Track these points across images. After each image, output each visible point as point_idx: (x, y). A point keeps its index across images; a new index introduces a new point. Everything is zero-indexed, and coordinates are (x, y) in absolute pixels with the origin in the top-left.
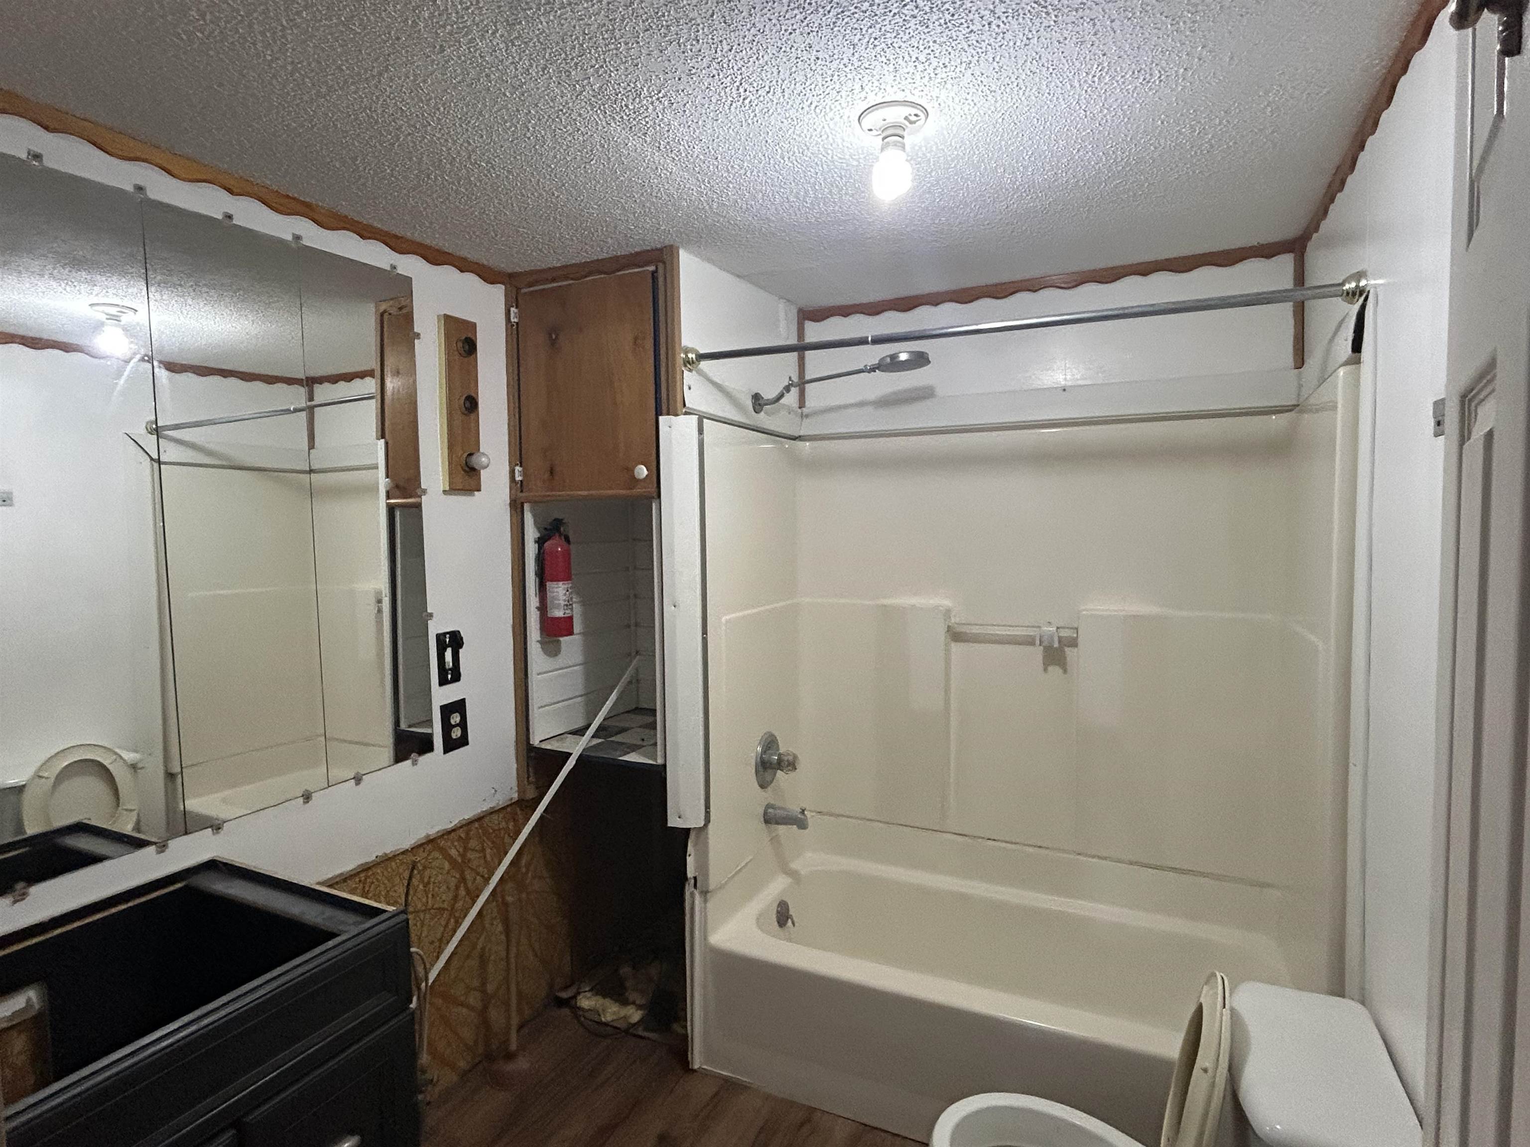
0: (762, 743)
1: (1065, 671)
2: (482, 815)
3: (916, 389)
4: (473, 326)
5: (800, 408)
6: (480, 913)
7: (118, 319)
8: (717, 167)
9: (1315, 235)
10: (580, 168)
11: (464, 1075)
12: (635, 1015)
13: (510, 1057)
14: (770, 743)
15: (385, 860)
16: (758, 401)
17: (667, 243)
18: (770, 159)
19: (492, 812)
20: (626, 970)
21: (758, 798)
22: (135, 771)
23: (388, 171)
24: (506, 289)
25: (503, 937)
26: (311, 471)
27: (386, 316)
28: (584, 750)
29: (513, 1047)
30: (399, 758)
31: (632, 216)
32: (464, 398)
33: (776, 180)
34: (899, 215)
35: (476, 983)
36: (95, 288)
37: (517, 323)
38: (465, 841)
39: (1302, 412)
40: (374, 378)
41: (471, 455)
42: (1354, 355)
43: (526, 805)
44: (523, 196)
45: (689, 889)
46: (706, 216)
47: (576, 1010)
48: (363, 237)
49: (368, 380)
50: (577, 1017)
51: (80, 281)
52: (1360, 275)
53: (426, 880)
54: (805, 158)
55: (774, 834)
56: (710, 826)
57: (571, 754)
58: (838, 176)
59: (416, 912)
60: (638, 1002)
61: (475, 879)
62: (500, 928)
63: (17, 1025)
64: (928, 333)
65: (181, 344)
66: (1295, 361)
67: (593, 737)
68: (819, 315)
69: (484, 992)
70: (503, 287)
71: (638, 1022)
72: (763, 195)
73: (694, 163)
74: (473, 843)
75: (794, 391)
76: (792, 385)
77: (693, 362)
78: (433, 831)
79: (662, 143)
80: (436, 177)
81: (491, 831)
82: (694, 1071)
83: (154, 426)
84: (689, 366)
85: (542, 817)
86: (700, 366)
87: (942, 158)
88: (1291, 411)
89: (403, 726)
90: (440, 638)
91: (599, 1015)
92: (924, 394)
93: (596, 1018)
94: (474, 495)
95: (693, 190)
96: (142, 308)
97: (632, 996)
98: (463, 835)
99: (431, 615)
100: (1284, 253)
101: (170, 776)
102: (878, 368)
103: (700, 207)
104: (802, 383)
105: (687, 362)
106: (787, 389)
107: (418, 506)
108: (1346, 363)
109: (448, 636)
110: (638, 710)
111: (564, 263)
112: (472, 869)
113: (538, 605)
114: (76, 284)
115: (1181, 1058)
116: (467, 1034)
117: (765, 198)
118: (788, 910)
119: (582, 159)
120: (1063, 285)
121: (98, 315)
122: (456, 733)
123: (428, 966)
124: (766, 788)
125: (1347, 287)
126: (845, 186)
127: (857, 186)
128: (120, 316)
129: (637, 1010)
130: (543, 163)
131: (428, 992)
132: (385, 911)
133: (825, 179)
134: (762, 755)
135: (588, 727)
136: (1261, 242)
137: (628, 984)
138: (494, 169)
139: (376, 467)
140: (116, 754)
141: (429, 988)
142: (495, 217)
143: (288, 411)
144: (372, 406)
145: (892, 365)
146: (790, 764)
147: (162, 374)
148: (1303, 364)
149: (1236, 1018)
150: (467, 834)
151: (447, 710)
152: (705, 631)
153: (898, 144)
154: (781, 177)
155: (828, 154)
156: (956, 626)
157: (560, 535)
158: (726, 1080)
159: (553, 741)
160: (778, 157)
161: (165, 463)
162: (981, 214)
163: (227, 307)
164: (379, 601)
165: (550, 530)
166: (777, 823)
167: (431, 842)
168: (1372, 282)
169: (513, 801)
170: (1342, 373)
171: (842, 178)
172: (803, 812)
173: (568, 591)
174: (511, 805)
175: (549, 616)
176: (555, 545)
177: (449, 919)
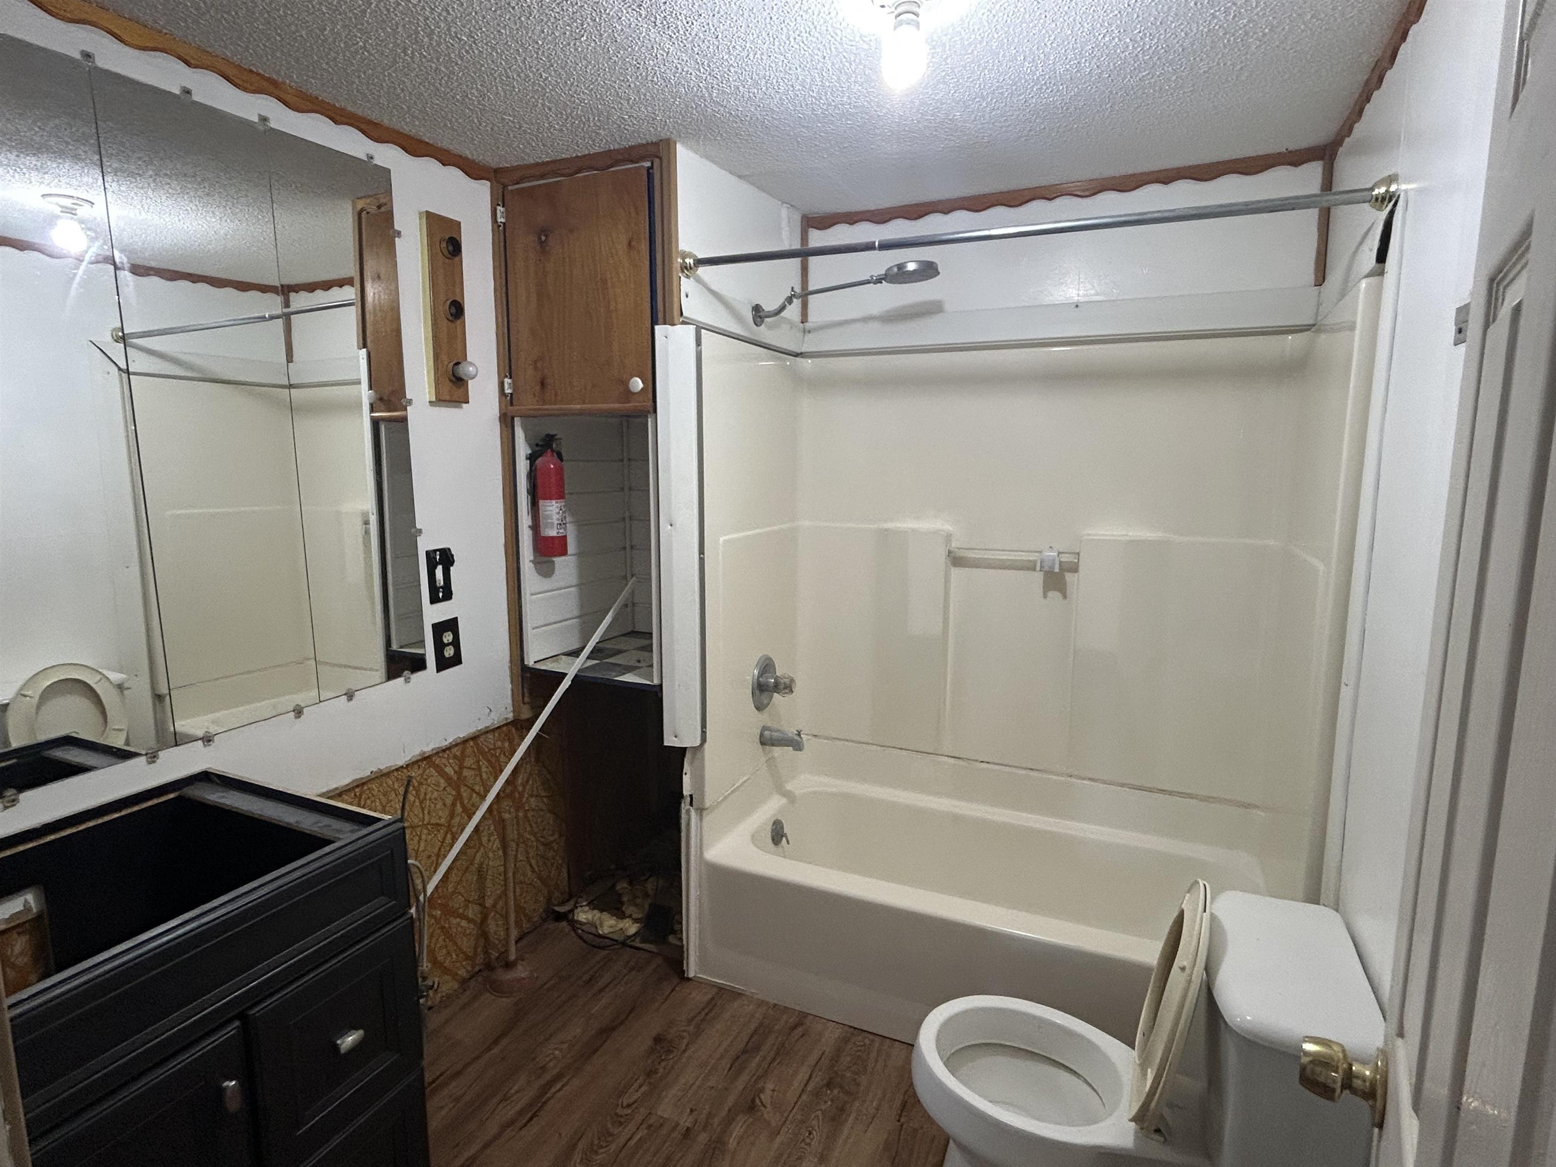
0: (759, 667)
1: (1065, 597)
2: (477, 734)
3: (924, 303)
4: (456, 225)
5: (802, 323)
6: (477, 829)
7: (74, 212)
8: (718, 47)
9: (1347, 140)
10: (569, 45)
11: (464, 983)
12: (632, 928)
13: (509, 966)
14: (767, 666)
15: (381, 776)
16: (759, 315)
17: (663, 136)
18: (774, 39)
19: (487, 731)
20: (622, 886)
21: (755, 721)
22: (122, 691)
23: (361, 44)
24: (492, 188)
25: (501, 852)
26: (291, 386)
27: (364, 214)
28: (579, 671)
29: (512, 957)
30: (392, 674)
31: (626, 104)
32: (449, 302)
33: (780, 64)
34: (911, 108)
35: (474, 896)
36: (46, 176)
37: (504, 224)
38: (461, 760)
39: (1319, 331)
40: (353, 286)
41: (458, 364)
42: (1378, 265)
43: (520, 725)
44: (508, 77)
45: (685, 806)
46: (705, 105)
47: (574, 924)
48: (336, 122)
49: (347, 288)
50: (574, 929)
51: (29, 168)
52: (1391, 179)
53: (422, 797)
54: (811, 38)
55: (770, 756)
56: (706, 746)
57: (567, 674)
58: (847, 61)
59: (412, 827)
60: (634, 916)
61: (471, 797)
62: (497, 844)
63: (16, 927)
64: (936, 239)
65: (143, 244)
66: (1316, 280)
67: (588, 658)
68: (825, 222)
69: (482, 905)
70: (488, 183)
71: (634, 935)
72: (767, 83)
73: (692, 41)
74: (469, 762)
75: (797, 302)
76: (794, 295)
77: (691, 268)
78: (428, 748)
79: (658, 17)
80: (412, 53)
81: (487, 750)
82: (689, 979)
83: (120, 334)
84: (686, 272)
85: (538, 736)
86: (698, 272)
87: (959, 42)
88: (1309, 330)
89: (395, 647)
90: (430, 555)
91: (596, 928)
92: (932, 309)
93: (593, 930)
94: (462, 407)
95: (691, 74)
96: (99, 200)
97: (629, 910)
98: (458, 754)
99: (420, 531)
100: (1314, 160)
101: (158, 698)
102: (883, 279)
103: (699, 94)
104: (804, 295)
105: (685, 268)
106: (790, 300)
107: (404, 420)
108: (1369, 275)
109: (438, 553)
110: (634, 633)
111: (554, 158)
112: (469, 787)
113: (530, 523)
114: (24, 170)
115: (1159, 964)
116: (466, 944)
117: (769, 85)
118: (782, 828)
119: (572, 35)
120: (1079, 193)
121: (51, 207)
122: (449, 652)
123: (426, 878)
124: (762, 710)
125: (1376, 192)
126: (854, 72)
127: (867, 73)
128: (76, 209)
129: (633, 923)
130: (530, 38)
131: (427, 904)
132: (379, 820)
133: (833, 64)
134: (758, 678)
135: (584, 648)
136: (1290, 149)
137: (625, 899)
138: (476, 45)
139: (359, 382)
140: (100, 673)
141: (427, 899)
142: (479, 101)
143: (263, 319)
144: (352, 313)
145: (898, 275)
146: (785, 687)
147: (126, 276)
148: (1324, 281)
149: (1215, 926)
150: (463, 752)
151: (439, 629)
152: (702, 551)
153: (912, 23)
154: (786, 61)
155: (837, 35)
156: (957, 550)
157: (553, 451)
158: (721, 989)
159: (548, 662)
160: (783, 37)
161: (135, 374)
162: (998, 109)
163: (191, 201)
164: (366, 523)
165: (541, 446)
166: (773, 745)
167: (426, 759)
168: (1403, 187)
169: (509, 721)
170: (1364, 285)
171: (851, 64)
172: (799, 734)
173: (561, 510)
174: (506, 724)
175: (542, 535)
176: (547, 462)
177: (446, 835)
